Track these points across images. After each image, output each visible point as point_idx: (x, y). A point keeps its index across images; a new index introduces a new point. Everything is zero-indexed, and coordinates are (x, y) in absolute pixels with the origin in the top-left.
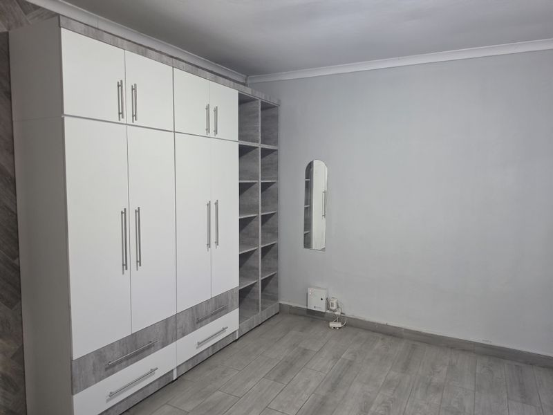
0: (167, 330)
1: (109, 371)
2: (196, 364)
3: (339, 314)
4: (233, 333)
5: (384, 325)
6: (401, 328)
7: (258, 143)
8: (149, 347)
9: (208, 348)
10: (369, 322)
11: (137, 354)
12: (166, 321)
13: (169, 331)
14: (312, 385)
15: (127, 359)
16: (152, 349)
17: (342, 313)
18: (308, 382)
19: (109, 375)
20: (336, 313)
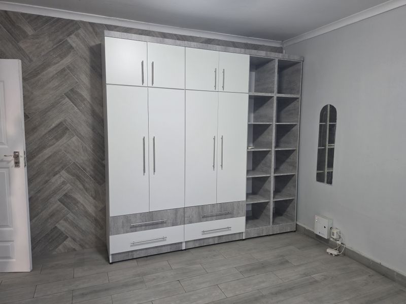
0: (176, 216)
1: (132, 229)
2: (202, 245)
3: (340, 243)
4: (240, 233)
5: (377, 263)
6: (394, 271)
7: (273, 93)
8: (162, 223)
9: (215, 237)
10: (363, 257)
11: (153, 224)
12: (176, 210)
13: (179, 217)
14: (263, 285)
15: (146, 225)
16: (165, 224)
17: (342, 243)
18: (263, 282)
19: (132, 232)
20: (338, 242)
